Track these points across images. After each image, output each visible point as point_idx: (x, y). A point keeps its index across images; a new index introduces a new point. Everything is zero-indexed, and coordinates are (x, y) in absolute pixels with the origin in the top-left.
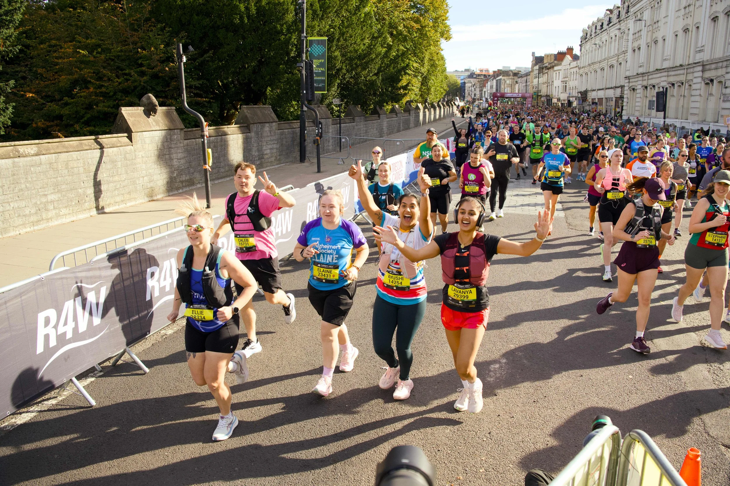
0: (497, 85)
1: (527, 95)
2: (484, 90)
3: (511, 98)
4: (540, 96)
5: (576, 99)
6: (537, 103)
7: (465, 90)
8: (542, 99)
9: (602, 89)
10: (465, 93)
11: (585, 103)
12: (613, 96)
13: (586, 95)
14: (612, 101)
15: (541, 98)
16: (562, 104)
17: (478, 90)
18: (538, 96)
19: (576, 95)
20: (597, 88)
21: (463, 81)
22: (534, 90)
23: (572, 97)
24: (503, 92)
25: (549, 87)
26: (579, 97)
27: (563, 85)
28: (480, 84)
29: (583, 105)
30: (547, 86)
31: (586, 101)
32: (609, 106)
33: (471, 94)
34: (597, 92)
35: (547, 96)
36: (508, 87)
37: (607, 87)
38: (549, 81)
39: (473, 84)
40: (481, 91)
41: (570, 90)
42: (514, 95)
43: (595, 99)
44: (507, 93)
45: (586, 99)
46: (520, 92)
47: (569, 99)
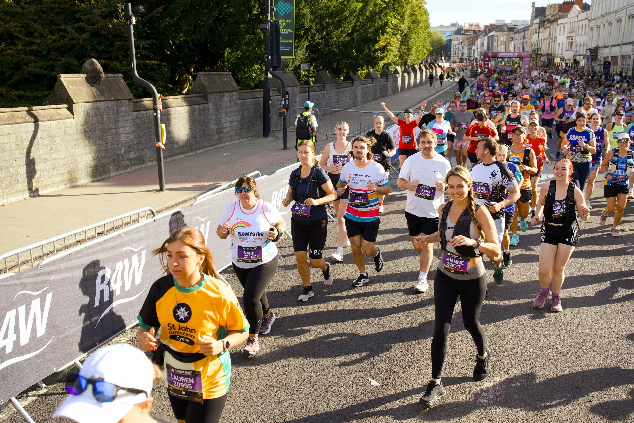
0: (488, 43)
1: (525, 54)
2: (474, 48)
3: (505, 58)
4: (540, 54)
5: (584, 58)
6: (537, 63)
7: (451, 48)
8: (543, 58)
9: (618, 45)
10: (450, 52)
11: (595, 62)
12: (631, 53)
13: (597, 53)
14: (630, 58)
15: (541, 57)
16: (566, 64)
17: (466, 48)
18: (537, 54)
19: (585, 53)
20: (611, 44)
21: (449, 38)
22: (533, 47)
23: (579, 55)
24: (496, 51)
25: (551, 43)
26: (587, 56)
27: (568, 41)
28: (469, 42)
29: (593, 65)
30: (549, 43)
31: (596, 60)
32: (626, 65)
33: (458, 54)
34: (611, 49)
35: (548, 54)
36: (501, 44)
37: (624, 42)
38: (551, 37)
39: (461, 41)
40: (470, 49)
41: (577, 46)
42: (509, 54)
43: (608, 57)
44: (501, 52)
45: (597, 57)
46: (516, 51)
47: (575, 58)
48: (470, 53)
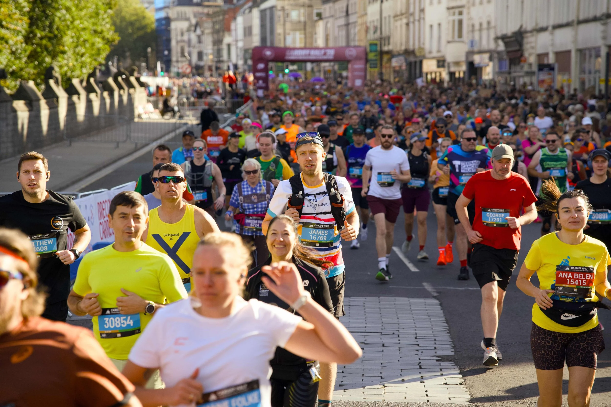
0: (263, 26)
1: (351, 53)
2: (227, 39)
3: (305, 61)
4: (388, 52)
5: (491, 59)
6: (381, 74)
7: (169, 41)
8: (395, 62)
9: (568, 25)
10: (169, 50)
11: (518, 68)
12: (600, 43)
13: (521, 45)
14: (598, 56)
15: (390, 60)
16: (452, 74)
17: (208, 40)
18: (382, 53)
19: (492, 46)
20: (552, 22)
21: (162, 14)
22: (371, 36)
23: (480, 52)
24: (282, 45)
25: (411, 25)
26: (499, 53)
27: (452, 18)
28: (214, 23)
29: (513, 75)
30: (407, 24)
31: (520, 61)
32: (590, 73)
33: (190, 54)
34: (552, 34)
35: (408, 53)
36: (295, 30)
37: (581, 18)
38: (411, 10)
39: (194, 21)
40: (218, 42)
41: (473, 31)
42: (313, 52)
43: (547, 54)
44: (294, 49)
45: (522, 55)
46: (331, 44)
47: (470, 59)
48: (219, 52)
